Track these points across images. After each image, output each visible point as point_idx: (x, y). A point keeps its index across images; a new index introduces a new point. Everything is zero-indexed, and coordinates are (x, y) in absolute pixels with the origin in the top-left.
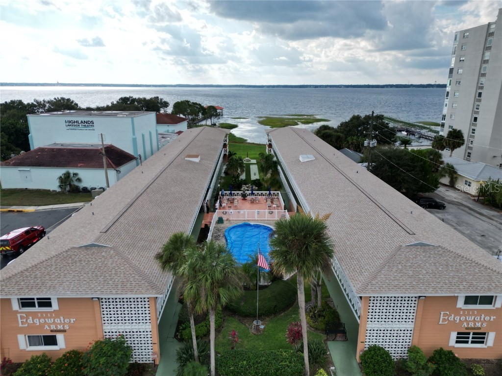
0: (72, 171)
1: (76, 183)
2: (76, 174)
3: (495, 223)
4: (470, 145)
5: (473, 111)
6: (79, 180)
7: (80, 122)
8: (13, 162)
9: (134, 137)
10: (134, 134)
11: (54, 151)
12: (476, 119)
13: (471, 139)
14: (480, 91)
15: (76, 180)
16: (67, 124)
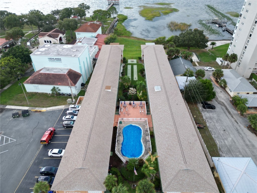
0: (56, 86)
1: (59, 92)
2: (58, 88)
3: (233, 120)
4: (241, 59)
5: (246, 42)
6: (59, 90)
7: (55, 59)
8: (30, 81)
9: (80, 66)
10: (80, 64)
11: (46, 75)
12: (246, 47)
13: (242, 57)
14: (251, 33)
15: (58, 90)
16: (49, 59)
